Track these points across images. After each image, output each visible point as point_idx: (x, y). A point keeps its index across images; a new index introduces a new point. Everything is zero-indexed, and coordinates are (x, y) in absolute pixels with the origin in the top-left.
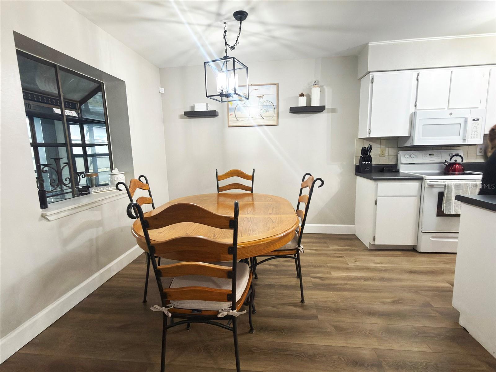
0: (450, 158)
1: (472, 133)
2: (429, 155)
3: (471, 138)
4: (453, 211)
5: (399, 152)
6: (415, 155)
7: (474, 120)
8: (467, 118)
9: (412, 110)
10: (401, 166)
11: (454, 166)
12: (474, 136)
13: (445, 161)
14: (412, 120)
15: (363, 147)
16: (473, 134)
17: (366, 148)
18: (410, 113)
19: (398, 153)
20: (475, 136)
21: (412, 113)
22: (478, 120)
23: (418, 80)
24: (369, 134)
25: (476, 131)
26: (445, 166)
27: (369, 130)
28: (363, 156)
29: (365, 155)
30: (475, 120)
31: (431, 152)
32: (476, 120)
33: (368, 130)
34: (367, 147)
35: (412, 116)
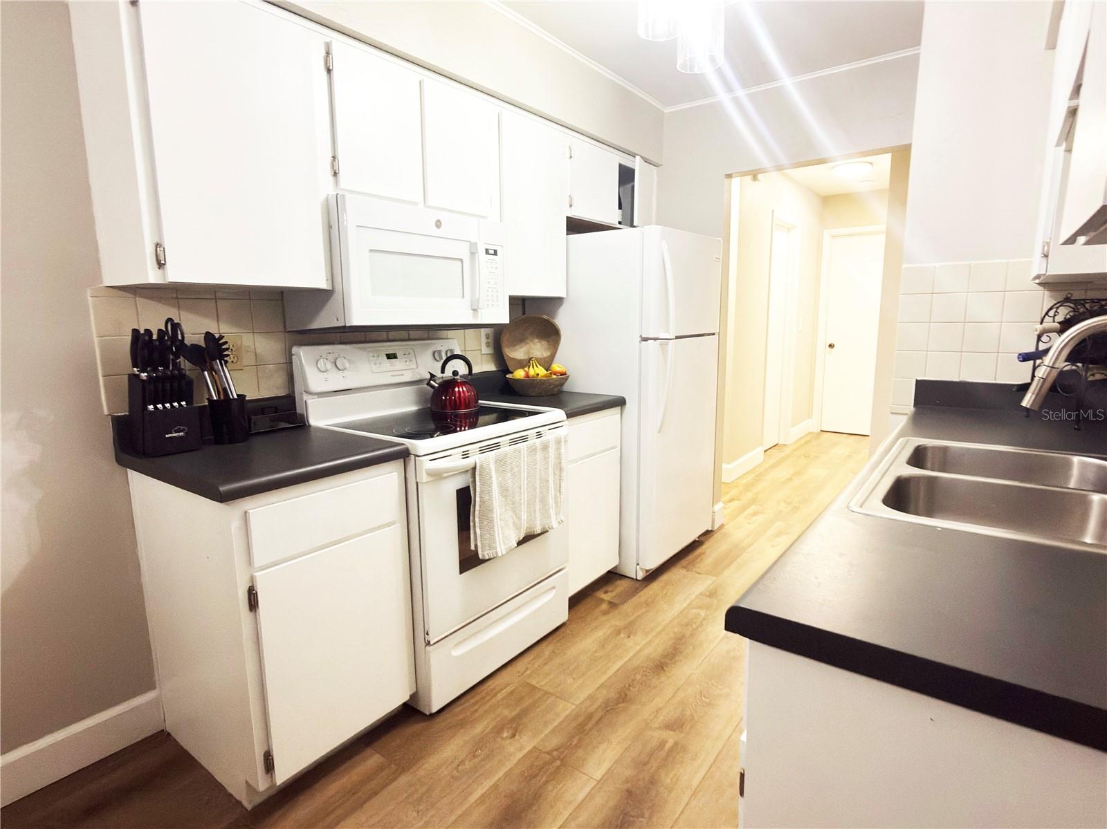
0: (440, 364)
1: (488, 291)
2: (385, 357)
4: (501, 547)
5: (295, 350)
6: (350, 361)
7: (488, 252)
8: (476, 243)
9: (327, 188)
10: (309, 402)
11: (457, 389)
12: (492, 301)
13: (429, 376)
14: (330, 227)
15: (135, 332)
17: (155, 337)
18: (322, 198)
19: (291, 355)
20: (494, 299)
21: (327, 200)
22: (495, 252)
23: (329, 71)
24: (161, 265)
25: (495, 285)
26: (432, 390)
27: (158, 245)
28: (144, 375)
29: (155, 370)
30: (490, 252)
31: (391, 347)
32: (492, 254)
33: (150, 249)
34: (160, 330)
35: (328, 213)
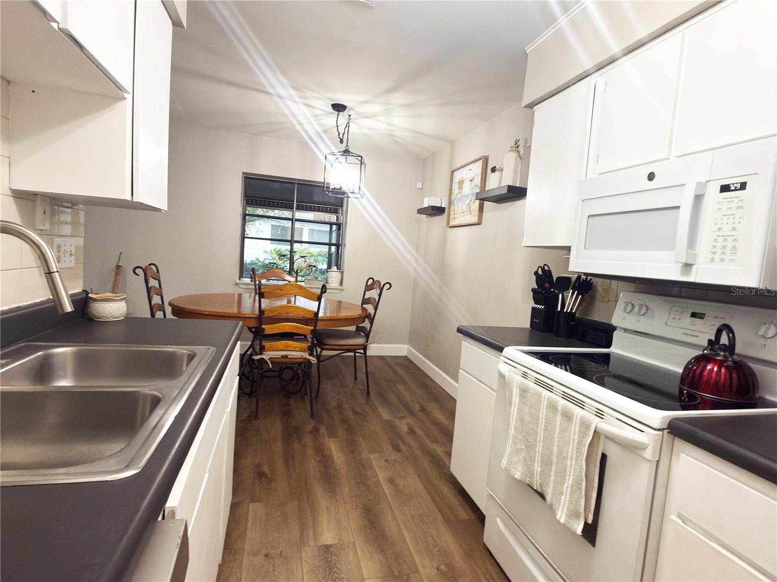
1: (715, 240)
2: (690, 315)
3: (713, 259)
6: (649, 309)
7: (725, 189)
12: (723, 253)
16: (719, 245)
20: (728, 251)
22: (743, 186)
25: (733, 233)
30: (732, 188)
31: (699, 306)
32: (735, 190)
